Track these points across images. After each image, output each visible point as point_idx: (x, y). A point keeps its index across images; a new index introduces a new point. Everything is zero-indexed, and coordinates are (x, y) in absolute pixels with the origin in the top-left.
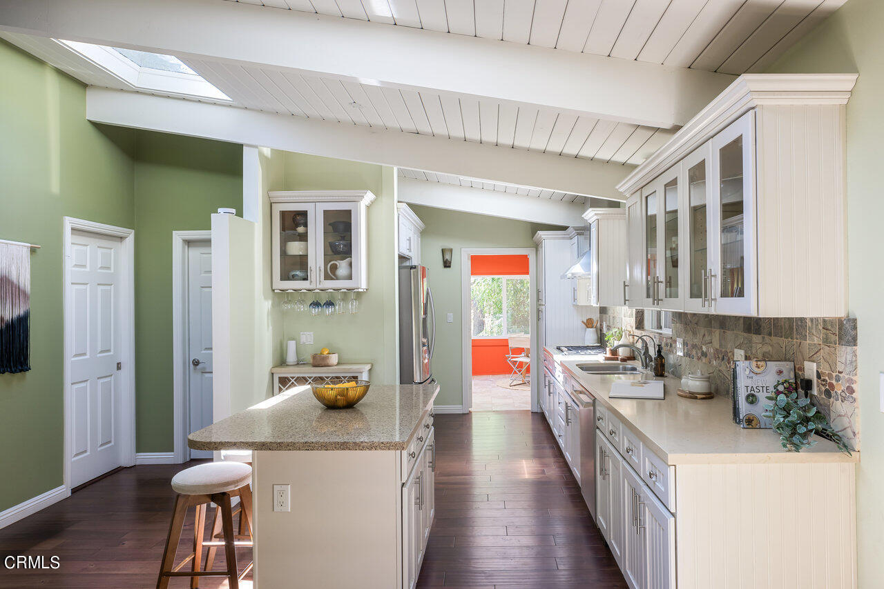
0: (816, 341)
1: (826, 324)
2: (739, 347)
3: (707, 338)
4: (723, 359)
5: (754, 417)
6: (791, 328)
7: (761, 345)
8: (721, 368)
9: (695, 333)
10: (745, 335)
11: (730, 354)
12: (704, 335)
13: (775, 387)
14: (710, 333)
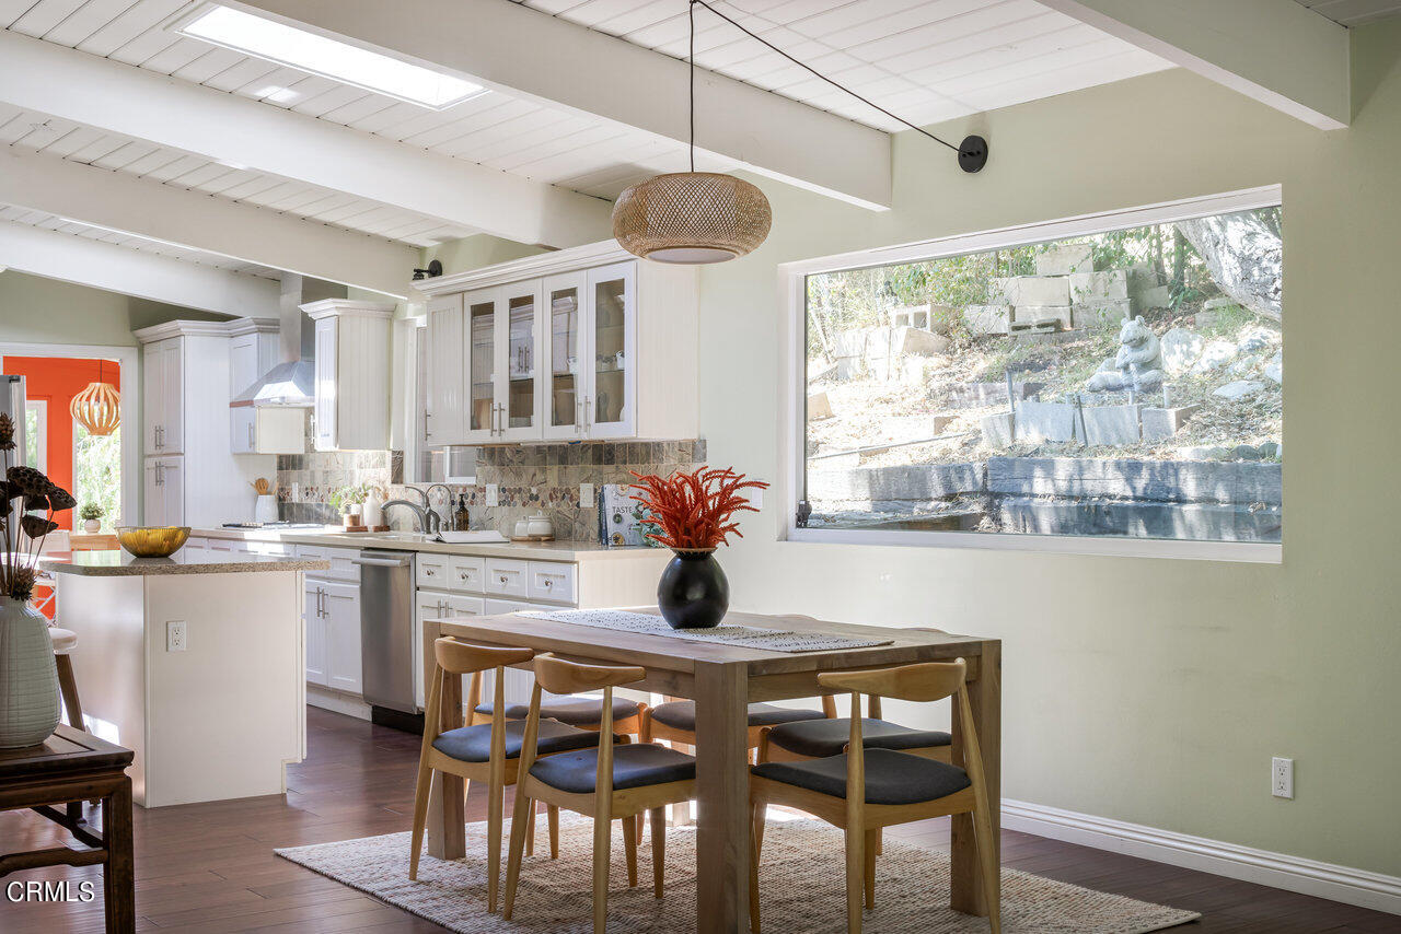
0: (672, 462)
1: (681, 446)
2: (587, 480)
3: (540, 477)
4: (563, 498)
5: (621, 535)
6: (648, 453)
7: (613, 475)
8: (560, 508)
9: (518, 475)
10: (595, 467)
11: (573, 491)
12: (535, 475)
13: (637, 508)
14: (544, 471)
